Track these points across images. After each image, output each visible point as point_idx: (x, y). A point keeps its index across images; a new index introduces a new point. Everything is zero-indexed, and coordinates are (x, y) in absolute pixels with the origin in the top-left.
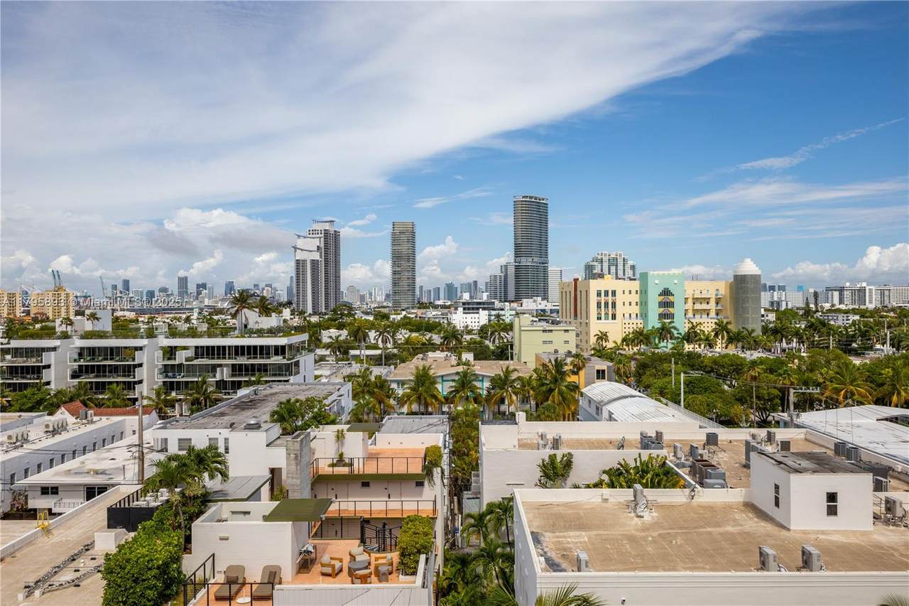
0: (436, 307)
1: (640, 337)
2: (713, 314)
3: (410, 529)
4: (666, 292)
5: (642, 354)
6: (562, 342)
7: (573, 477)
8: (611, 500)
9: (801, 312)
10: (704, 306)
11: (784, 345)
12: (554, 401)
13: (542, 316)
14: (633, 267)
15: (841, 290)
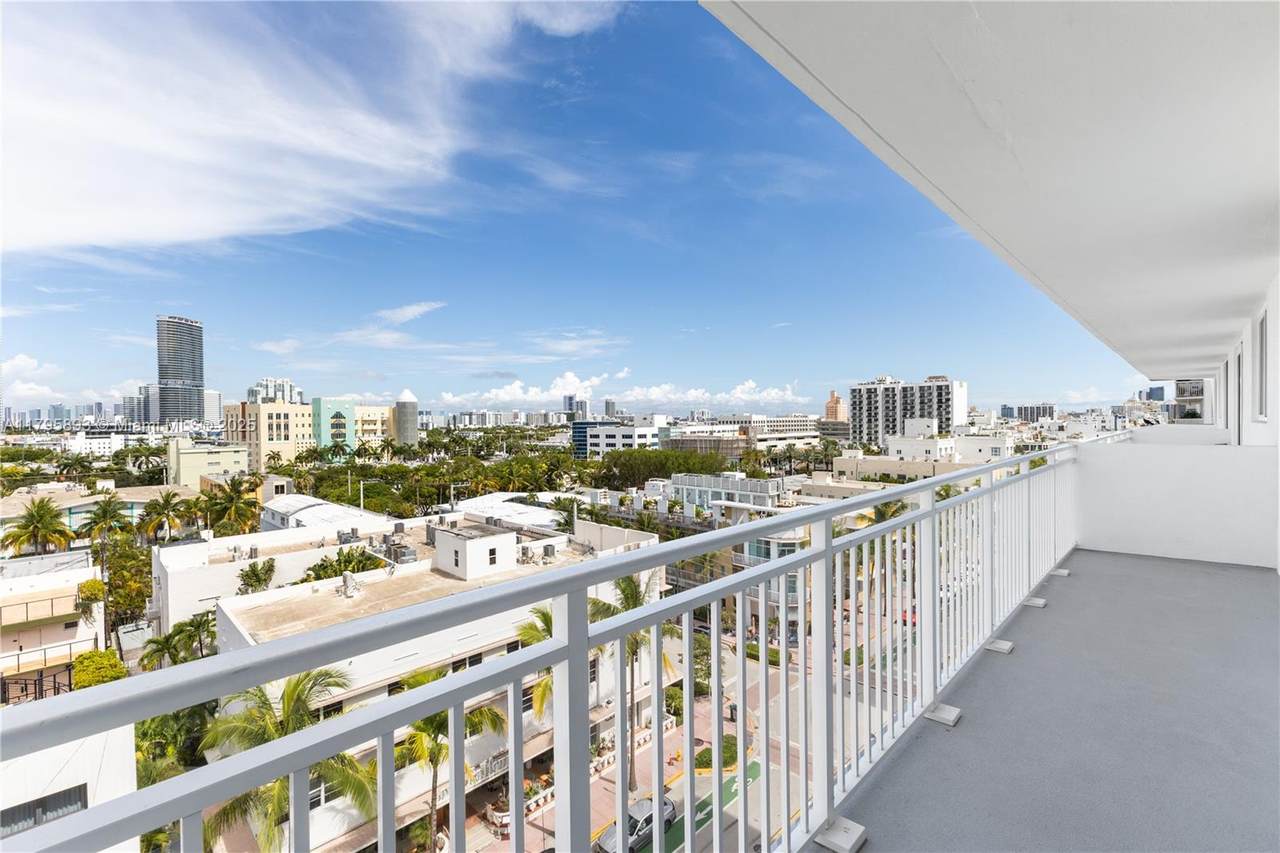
0: (40, 432)
1: (314, 454)
2: (379, 433)
3: (87, 666)
4: (338, 415)
5: (318, 469)
6: (232, 462)
7: (276, 579)
8: (321, 589)
9: (444, 431)
10: (372, 427)
11: (435, 455)
12: (230, 519)
13: (198, 439)
14: (300, 394)
15: (470, 415)
